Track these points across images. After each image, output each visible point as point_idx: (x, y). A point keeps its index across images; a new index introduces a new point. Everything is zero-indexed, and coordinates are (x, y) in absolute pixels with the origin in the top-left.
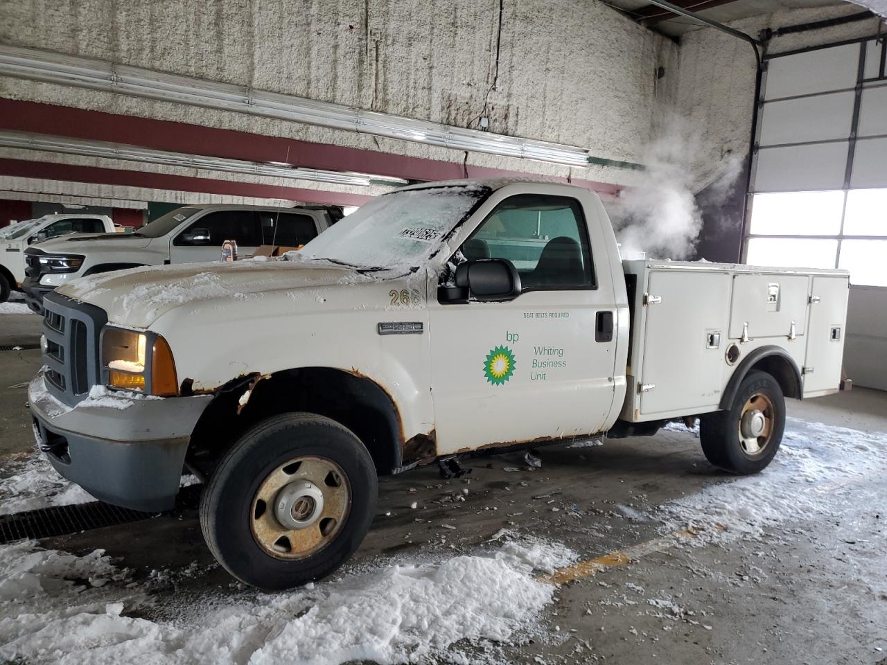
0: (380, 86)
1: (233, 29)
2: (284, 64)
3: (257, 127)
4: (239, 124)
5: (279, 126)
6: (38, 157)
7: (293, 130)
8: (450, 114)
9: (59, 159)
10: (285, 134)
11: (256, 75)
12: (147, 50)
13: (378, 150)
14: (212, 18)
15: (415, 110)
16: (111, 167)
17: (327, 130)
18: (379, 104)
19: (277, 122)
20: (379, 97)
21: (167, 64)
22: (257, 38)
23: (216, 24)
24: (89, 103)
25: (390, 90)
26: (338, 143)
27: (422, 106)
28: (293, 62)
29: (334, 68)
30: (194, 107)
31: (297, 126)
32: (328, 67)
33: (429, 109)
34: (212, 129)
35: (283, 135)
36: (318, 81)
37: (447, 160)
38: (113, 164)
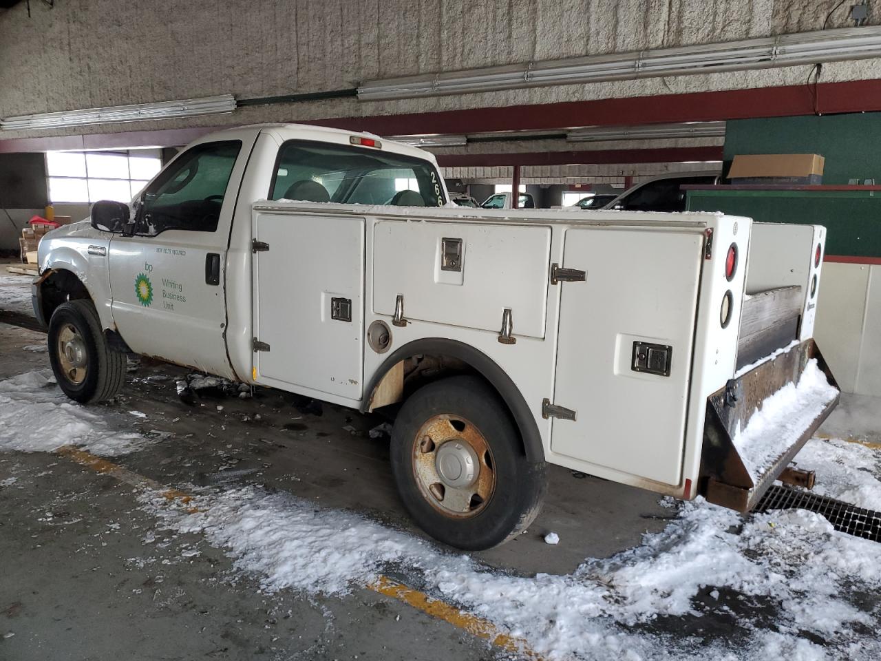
0: (674, 15)
1: (522, 12)
2: (564, 28)
3: (538, 97)
4: (521, 98)
5: (557, 92)
6: (631, 145)
7: (570, 93)
8: (789, 17)
9: (646, 145)
10: (563, 99)
11: (538, 48)
12: (459, 55)
13: (668, 93)
14: (505, 9)
15: (726, 29)
16: (687, 145)
17: (605, 84)
18: (671, 38)
19: (555, 88)
20: (672, 29)
21: (471, 63)
22: (540, 12)
23: (509, 13)
24: (424, 107)
25: (687, 15)
26: (618, 95)
27: (738, 20)
28: (573, 24)
29: (616, 14)
30: (487, 93)
31: (574, 87)
32: (610, 15)
33: (749, 21)
34: (501, 109)
35: (561, 100)
36: (598, 34)
37: (782, 83)
38: (689, 142)
